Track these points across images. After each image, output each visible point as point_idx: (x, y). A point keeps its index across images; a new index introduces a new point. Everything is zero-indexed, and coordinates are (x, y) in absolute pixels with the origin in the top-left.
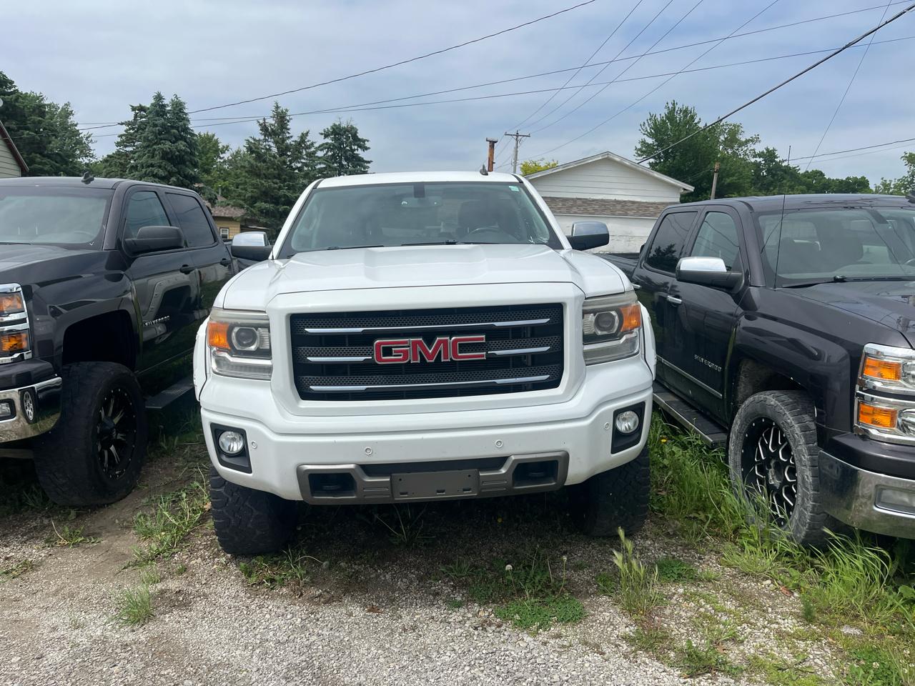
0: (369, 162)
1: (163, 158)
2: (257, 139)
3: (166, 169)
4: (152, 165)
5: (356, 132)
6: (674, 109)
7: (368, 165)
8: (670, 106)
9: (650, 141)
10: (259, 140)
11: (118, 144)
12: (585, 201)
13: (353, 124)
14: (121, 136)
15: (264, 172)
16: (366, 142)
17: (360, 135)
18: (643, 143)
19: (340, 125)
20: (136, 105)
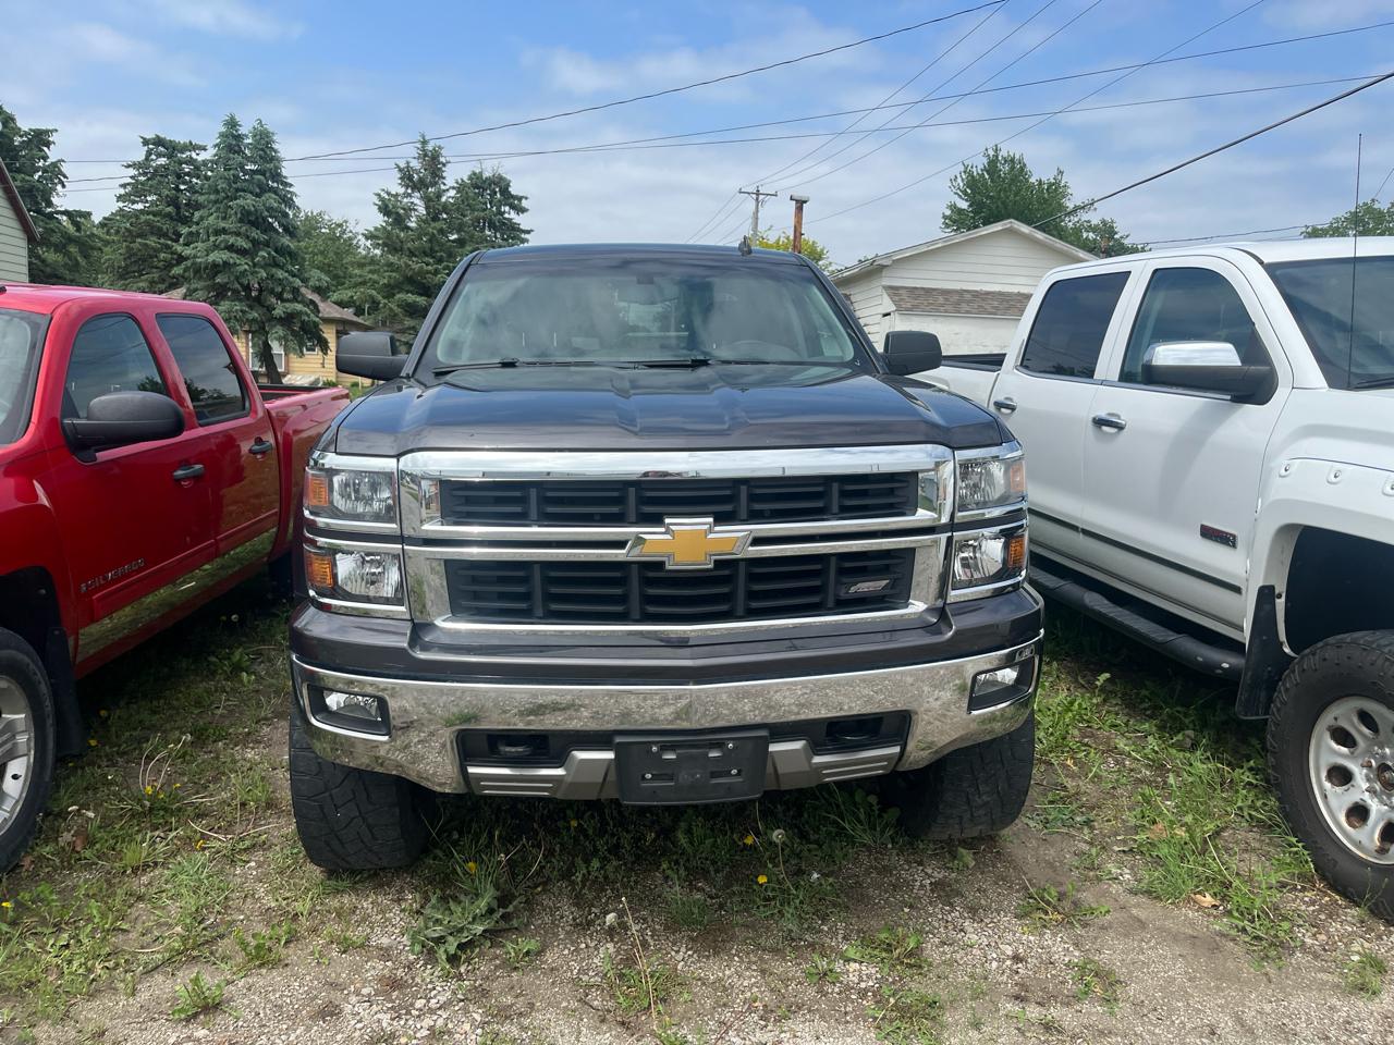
0: (528, 232)
1: (241, 221)
2: (394, 193)
3: (248, 237)
4: (224, 231)
5: (508, 185)
6: (997, 157)
7: (527, 236)
8: (991, 153)
9: (964, 205)
10: (397, 195)
11: (120, 198)
12: (976, 295)
13: (502, 172)
14: (124, 186)
15: (409, 245)
16: (523, 201)
17: (513, 190)
18: (953, 207)
19: (481, 173)
20: (150, 136)
